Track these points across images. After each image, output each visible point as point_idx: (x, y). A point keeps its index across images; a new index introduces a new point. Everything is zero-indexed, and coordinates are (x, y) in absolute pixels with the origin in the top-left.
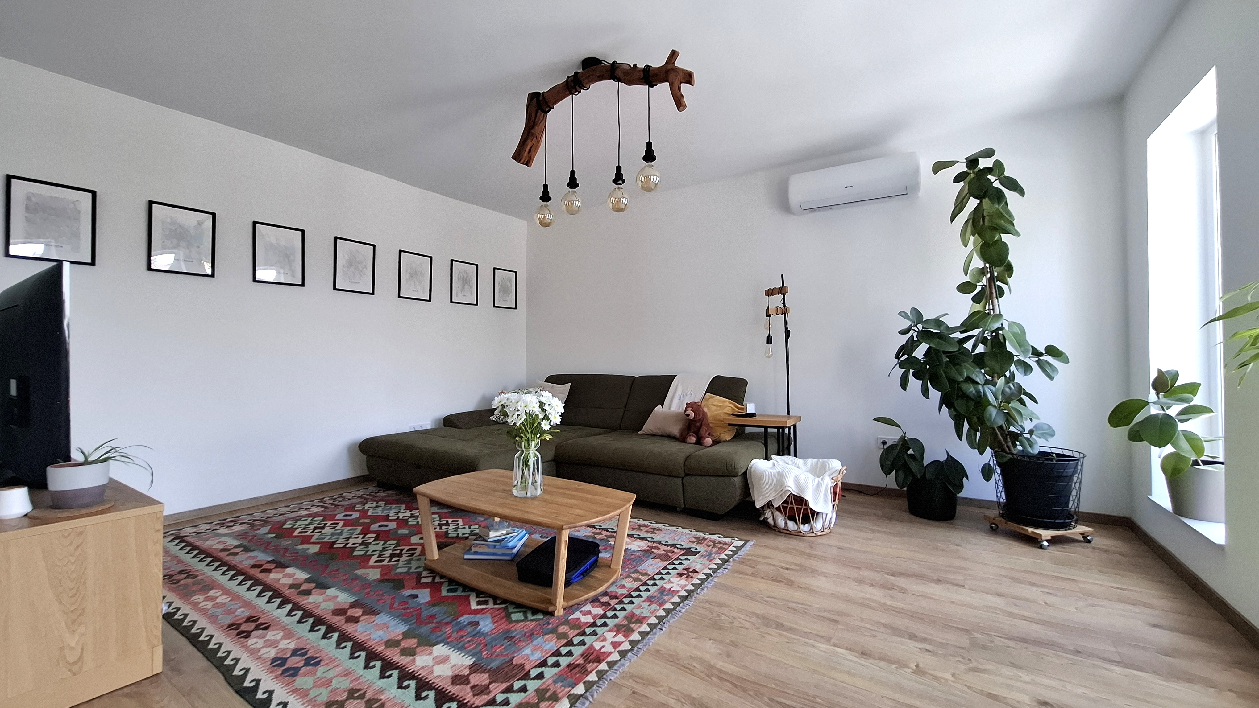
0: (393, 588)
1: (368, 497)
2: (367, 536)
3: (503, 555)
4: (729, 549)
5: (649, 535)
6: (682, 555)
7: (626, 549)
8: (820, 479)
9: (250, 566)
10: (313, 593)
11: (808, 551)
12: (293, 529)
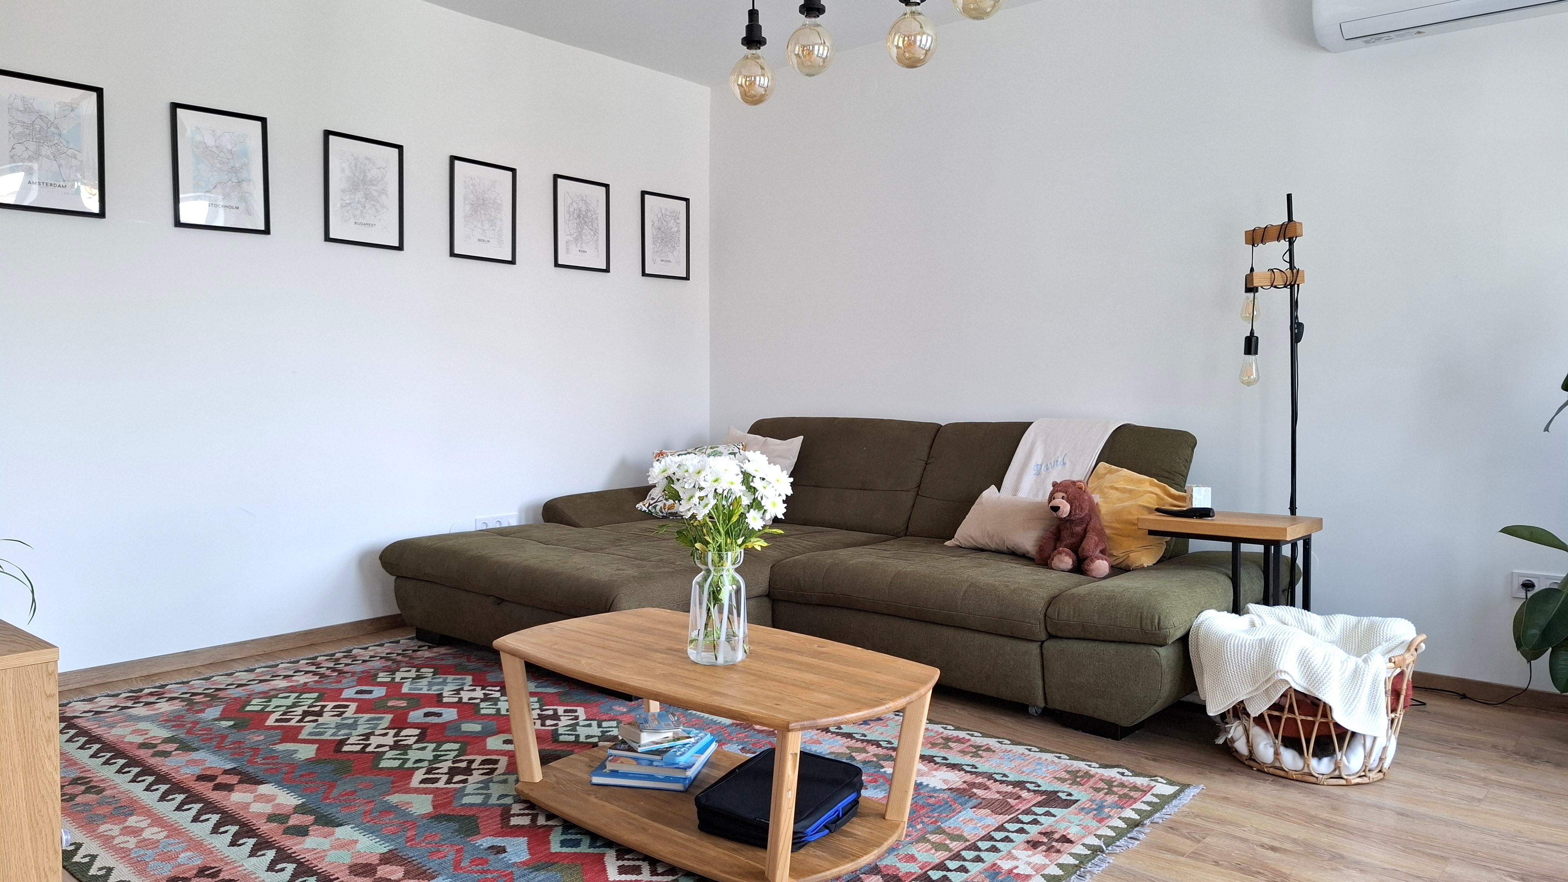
0: (458, 831)
1: (399, 658)
2: (403, 733)
3: (667, 779)
4: (1145, 799)
5: (966, 760)
6: (1039, 804)
7: (918, 786)
8: (1360, 661)
9: (195, 778)
10: (311, 833)
11: (1324, 815)
12: (263, 714)
